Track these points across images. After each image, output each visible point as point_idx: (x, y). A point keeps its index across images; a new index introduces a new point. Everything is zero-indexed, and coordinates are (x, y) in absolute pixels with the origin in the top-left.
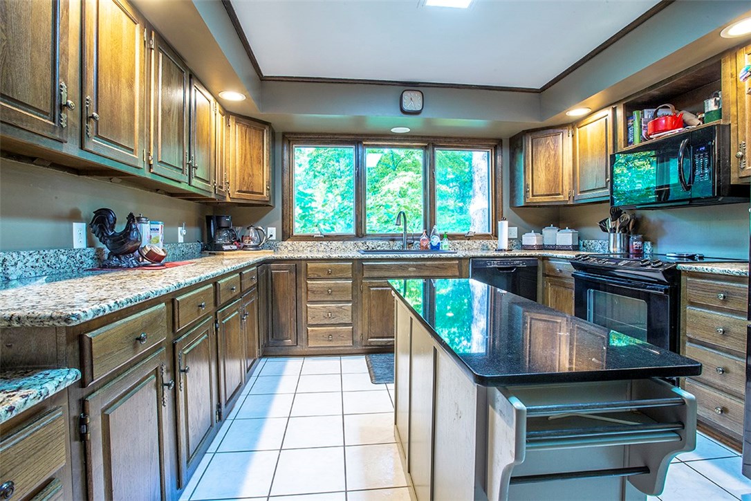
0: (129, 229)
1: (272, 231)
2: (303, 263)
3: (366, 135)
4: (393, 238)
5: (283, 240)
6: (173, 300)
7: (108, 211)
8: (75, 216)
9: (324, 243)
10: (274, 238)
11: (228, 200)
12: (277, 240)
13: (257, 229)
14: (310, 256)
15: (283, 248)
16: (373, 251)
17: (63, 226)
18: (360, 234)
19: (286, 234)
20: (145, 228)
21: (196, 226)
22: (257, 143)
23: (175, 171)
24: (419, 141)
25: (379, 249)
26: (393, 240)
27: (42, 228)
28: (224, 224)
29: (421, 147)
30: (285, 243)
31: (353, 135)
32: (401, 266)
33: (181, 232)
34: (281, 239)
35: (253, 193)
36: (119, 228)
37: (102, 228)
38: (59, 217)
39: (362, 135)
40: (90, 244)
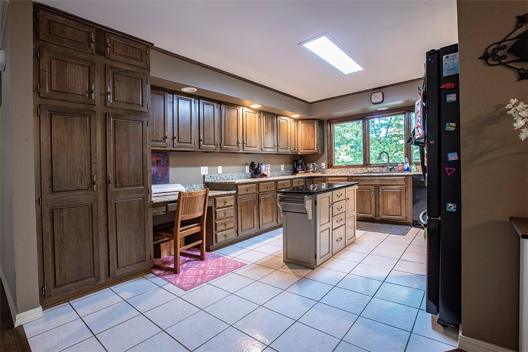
0: (258, 167)
1: (324, 165)
2: (327, 178)
3: (367, 114)
4: (383, 166)
5: (328, 168)
6: (259, 184)
7: (254, 162)
8: (246, 164)
9: (346, 169)
10: (324, 167)
11: (299, 153)
12: (326, 168)
13: (313, 164)
14: (329, 175)
15: (328, 172)
16: (371, 172)
17: (244, 167)
18: (366, 164)
19: (330, 166)
20: (263, 167)
21: (290, 164)
22: (311, 128)
23: (270, 149)
24: (401, 111)
25: (374, 171)
26: (383, 167)
27: (239, 168)
28: (300, 163)
29: (403, 113)
30: (329, 170)
31: (360, 115)
32: (371, 179)
33: (283, 167)
34: (327, 167)
35: (310, 149)
36: (256, 167)
37: (252, 167)
38: (243, 165)
39: (364, 114)
40: (250, 172)
